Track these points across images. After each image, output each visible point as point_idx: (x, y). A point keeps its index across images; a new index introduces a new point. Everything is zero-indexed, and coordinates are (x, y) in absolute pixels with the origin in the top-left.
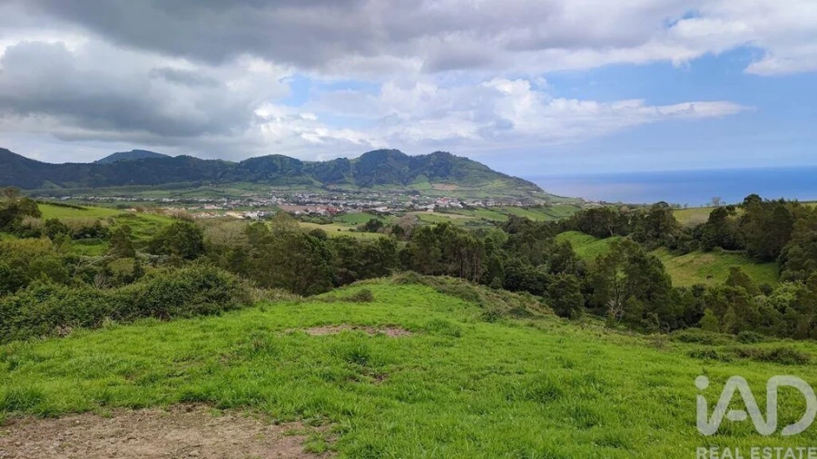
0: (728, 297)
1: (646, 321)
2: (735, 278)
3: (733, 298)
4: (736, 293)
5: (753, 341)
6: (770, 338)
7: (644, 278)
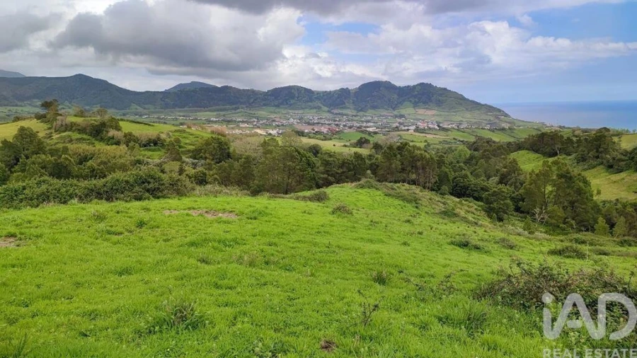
7: (568, 191)
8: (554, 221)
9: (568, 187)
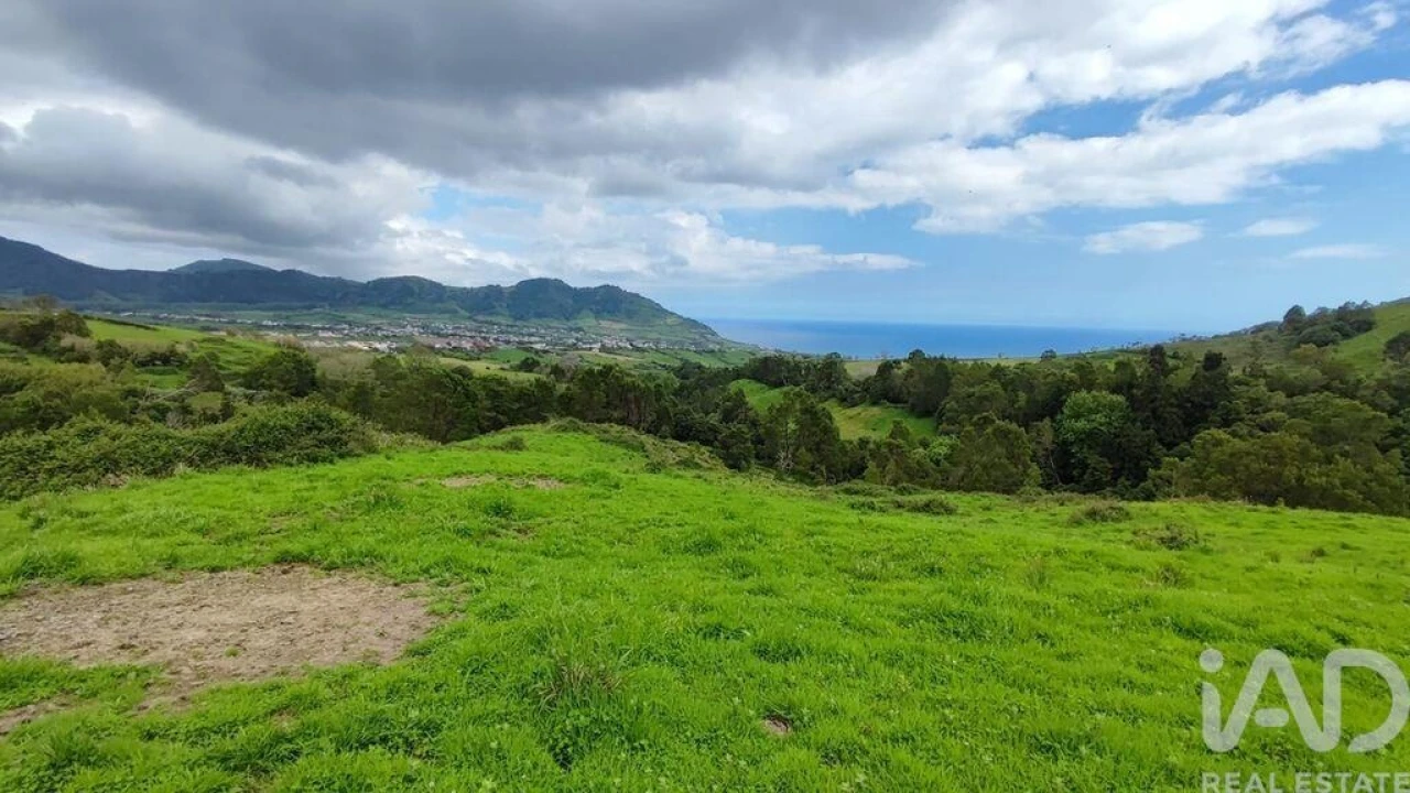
0: (891, 450)
1: (814, 473)
2: (898, 431)
3: (894, 451)
4: (898, 446)
5: (910, 493)
6: (925, 490)
7: (814, 429)
8: (801, 468)
9: (813, 425)
